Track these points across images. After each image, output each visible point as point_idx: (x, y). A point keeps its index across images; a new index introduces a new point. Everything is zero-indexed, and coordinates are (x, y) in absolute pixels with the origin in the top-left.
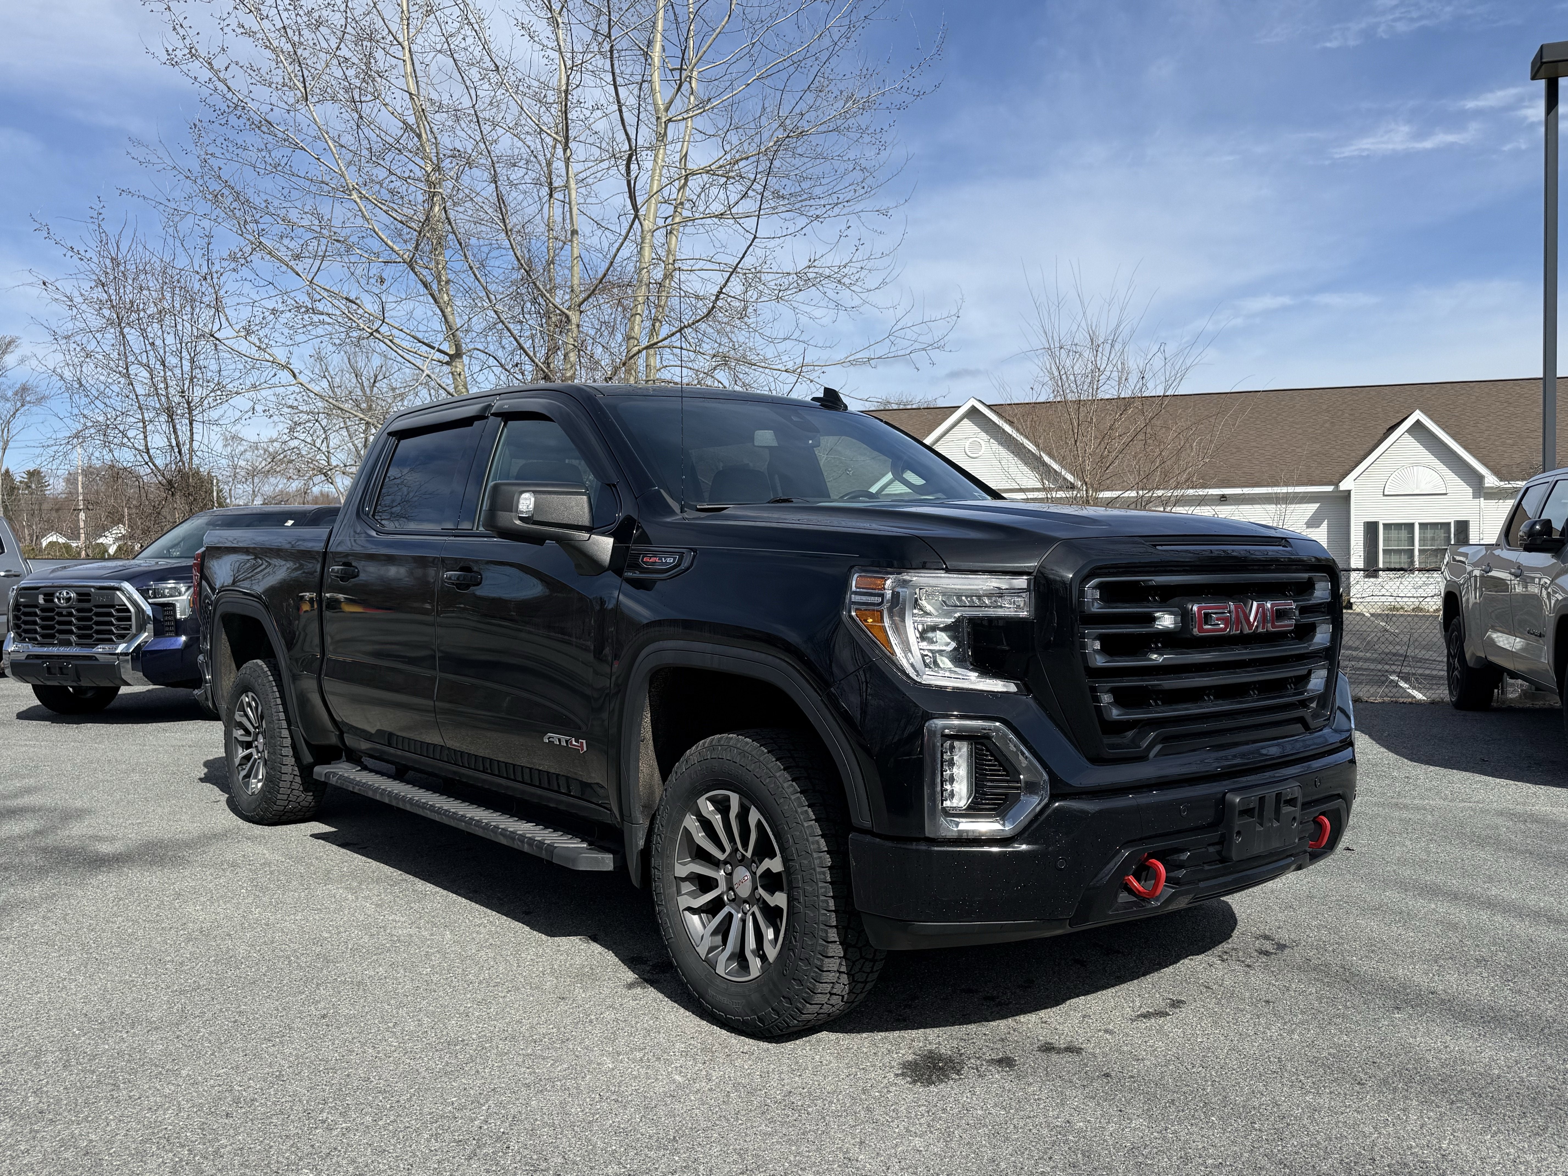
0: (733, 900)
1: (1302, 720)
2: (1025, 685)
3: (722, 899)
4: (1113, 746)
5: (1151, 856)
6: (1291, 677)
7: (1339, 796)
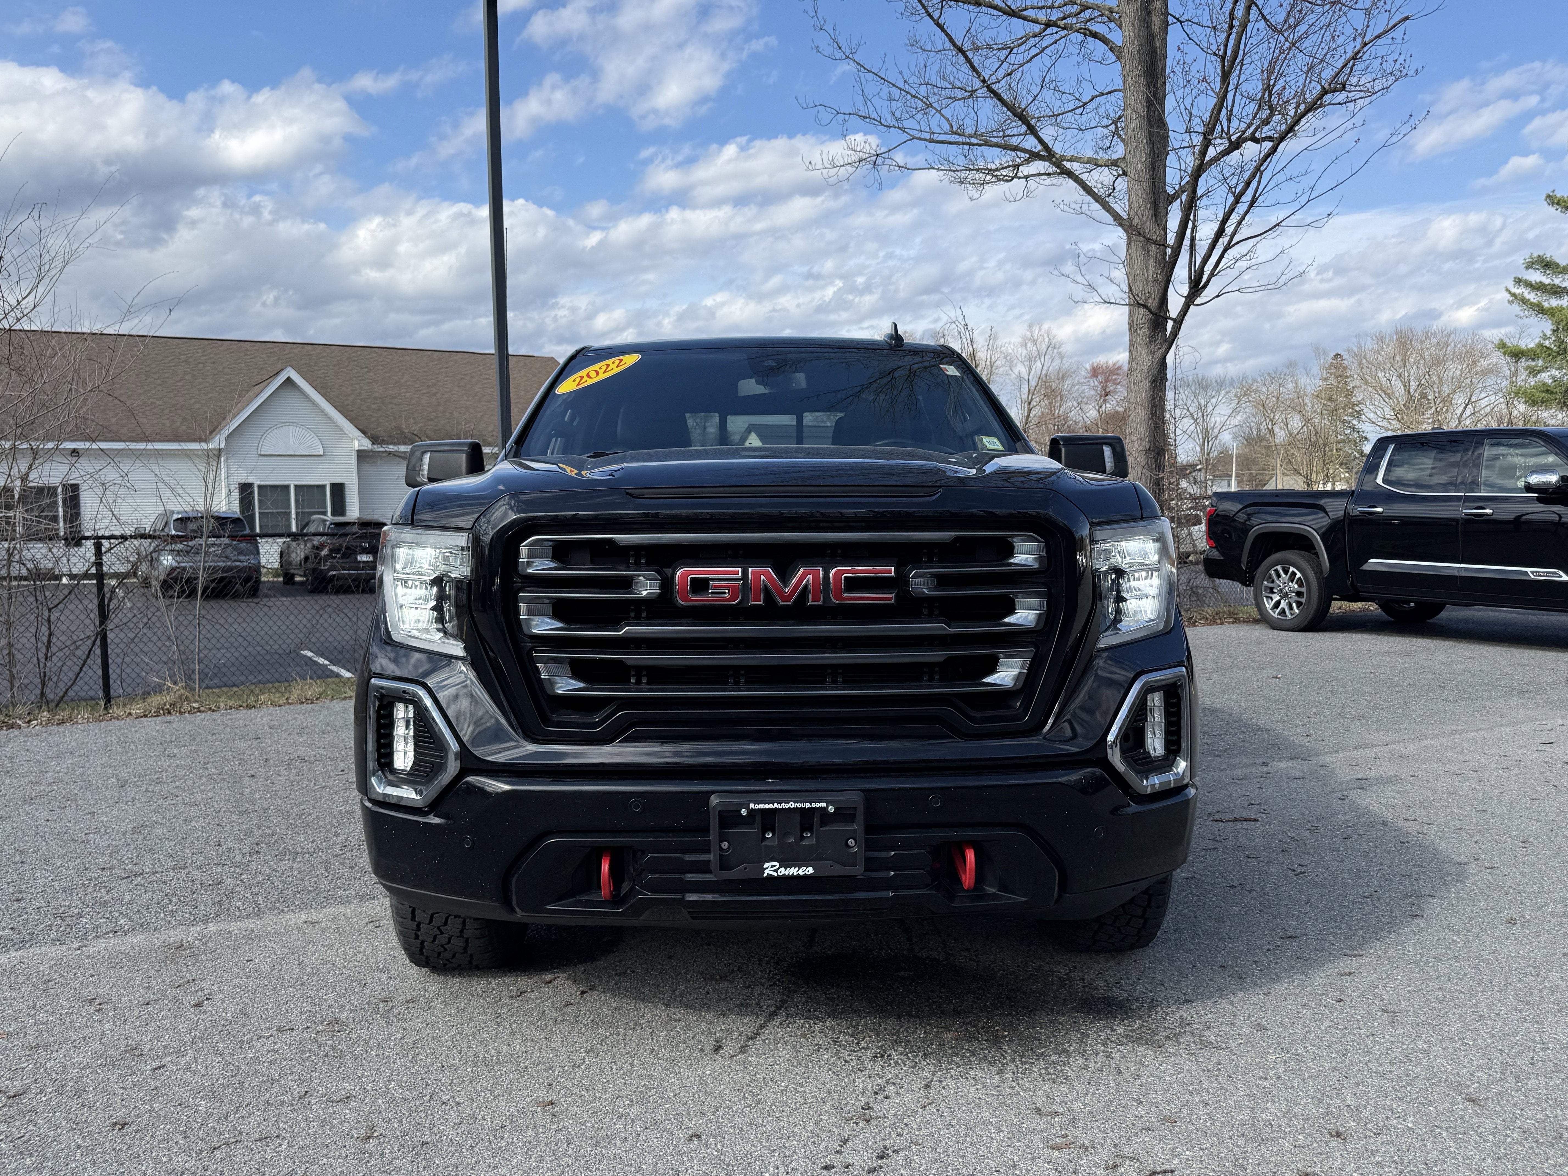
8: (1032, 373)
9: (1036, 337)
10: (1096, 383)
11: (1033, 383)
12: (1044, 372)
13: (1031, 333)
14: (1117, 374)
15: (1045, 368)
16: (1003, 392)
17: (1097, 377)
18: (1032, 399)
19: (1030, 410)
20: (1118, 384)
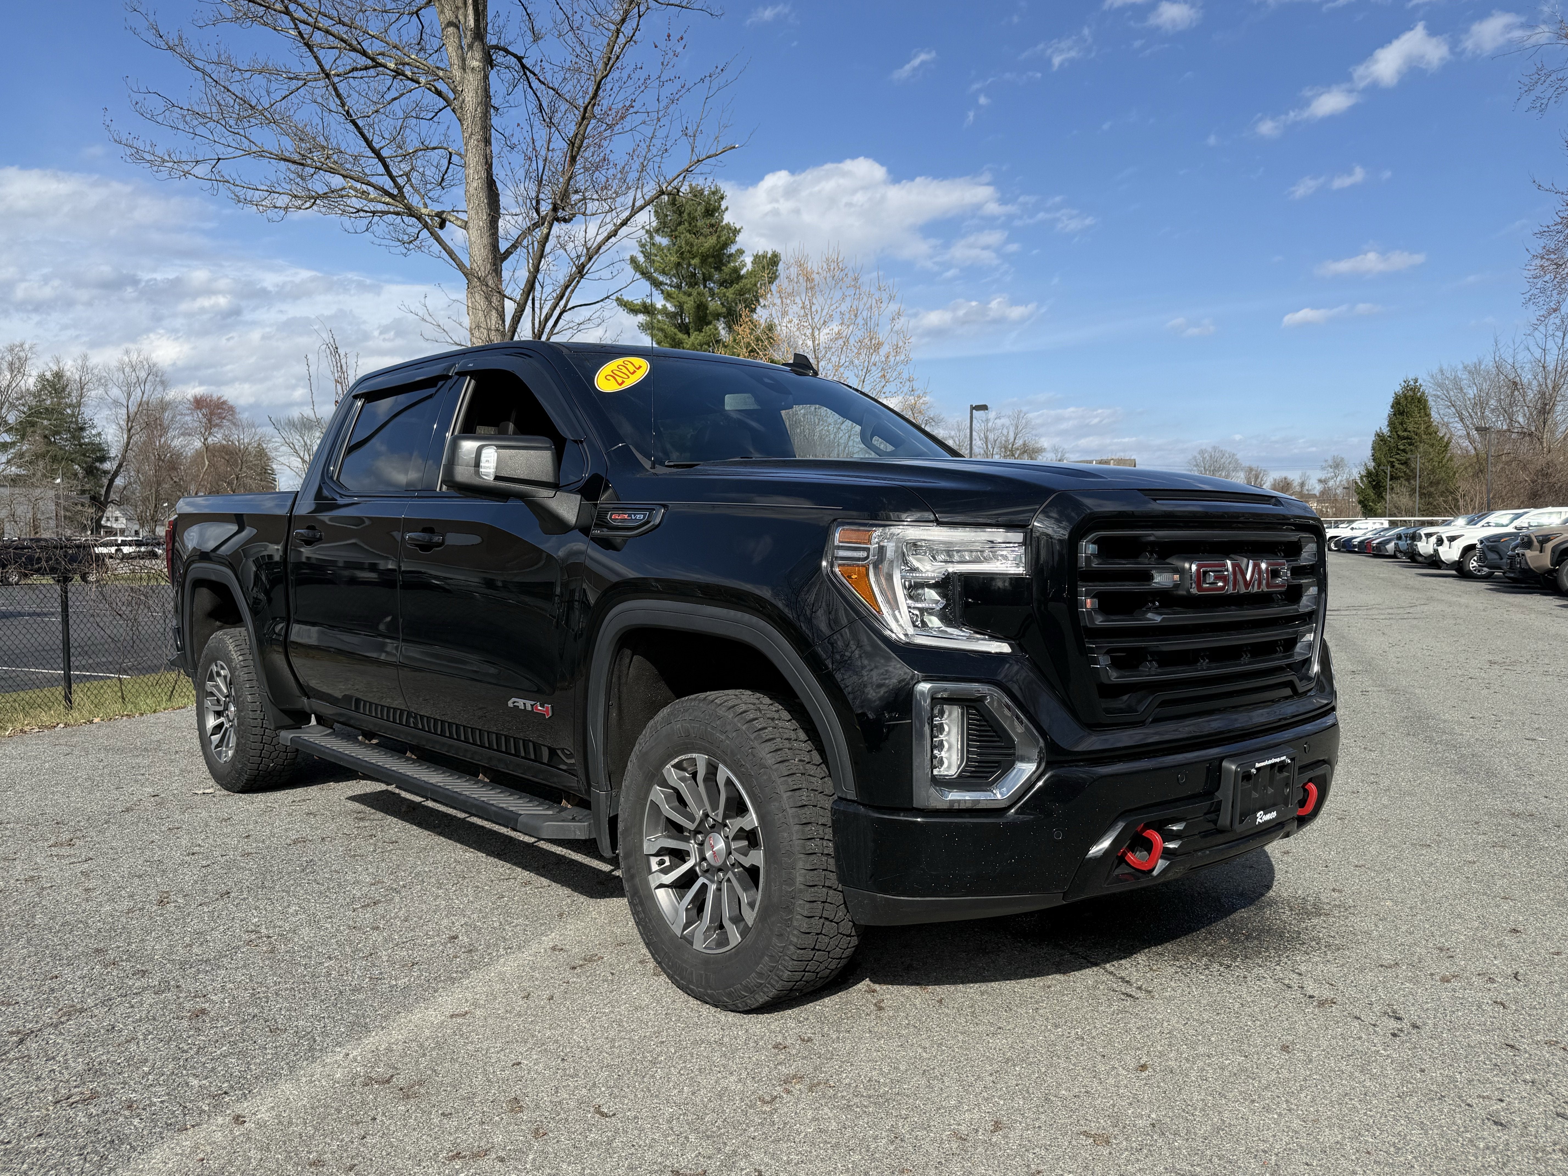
0: (707, 871)
1: (1290, 684)
2: (1020, 645)
3: (695, 871)
4: (1108, 711)
5: (1148, 826)
6: (1280, 640)
7: (1324, 762)
8: (131, 399)
9: (134, 363)
10: (200, 415)
11: (133, 409)
12: (144, 399)
13: (129, 357)
14: (222, 409)
15: (145, 396)
16: (97, 416)
17: (201, 409)
18: (132, 427)
19: (129, 438)
20: (224, 418)
